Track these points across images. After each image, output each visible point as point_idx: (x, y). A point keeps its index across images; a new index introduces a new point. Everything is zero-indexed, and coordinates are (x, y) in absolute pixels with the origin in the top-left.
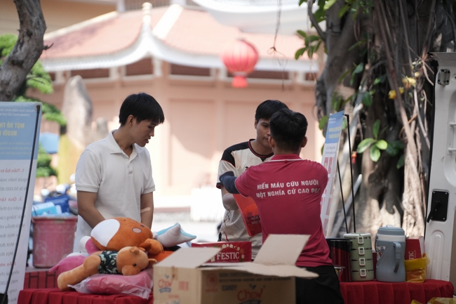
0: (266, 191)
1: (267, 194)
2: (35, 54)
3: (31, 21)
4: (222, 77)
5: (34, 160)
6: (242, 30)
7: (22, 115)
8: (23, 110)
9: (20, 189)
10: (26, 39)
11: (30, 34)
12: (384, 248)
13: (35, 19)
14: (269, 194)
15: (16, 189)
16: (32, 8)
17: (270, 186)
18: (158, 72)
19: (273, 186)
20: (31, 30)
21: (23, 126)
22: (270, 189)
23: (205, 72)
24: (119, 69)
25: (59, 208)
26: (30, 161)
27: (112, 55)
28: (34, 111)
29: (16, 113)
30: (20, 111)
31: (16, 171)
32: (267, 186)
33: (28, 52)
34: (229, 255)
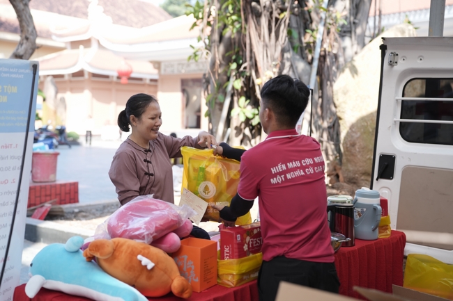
0: (284, 173)
1: (285, 177)
2: (30, 51)
3: (28, 31)
4: (115, 79)
5: (29, 133)
6: (126, 58)
7: (14, 76)
8: (15, 70)
9: (13, 169)
10: (25, 41)
11: (27, 39)
12: (365, 210)
13: (30, 29)
14: (289, 176)
15: (8, 169)
16: (28, 22)
17: (287, 166)
18: (86, 76)
19: (290, 165)
20: (28, 36)
21: (14, 90)
22: (289, 170)
23: (107, 77)
24: (69, 75)
25: (47, 147)
26: (24, 134)
27: (66, 68)
28: (30, 72)
29: (5, 72)
30: (11, 70)
31: (7, 147)
32: (284, 167)
33: (26, 50)
34: (260, 240)
